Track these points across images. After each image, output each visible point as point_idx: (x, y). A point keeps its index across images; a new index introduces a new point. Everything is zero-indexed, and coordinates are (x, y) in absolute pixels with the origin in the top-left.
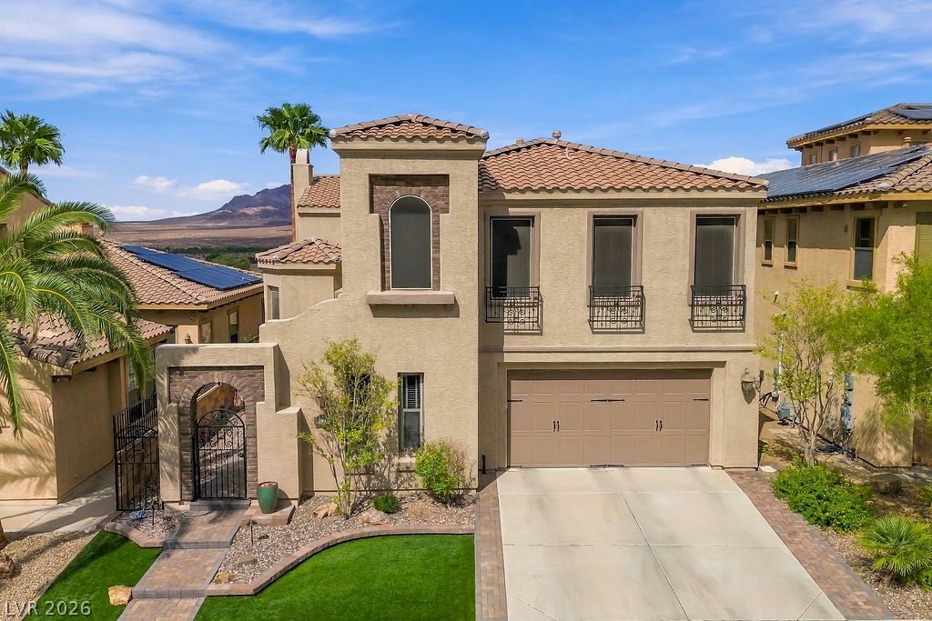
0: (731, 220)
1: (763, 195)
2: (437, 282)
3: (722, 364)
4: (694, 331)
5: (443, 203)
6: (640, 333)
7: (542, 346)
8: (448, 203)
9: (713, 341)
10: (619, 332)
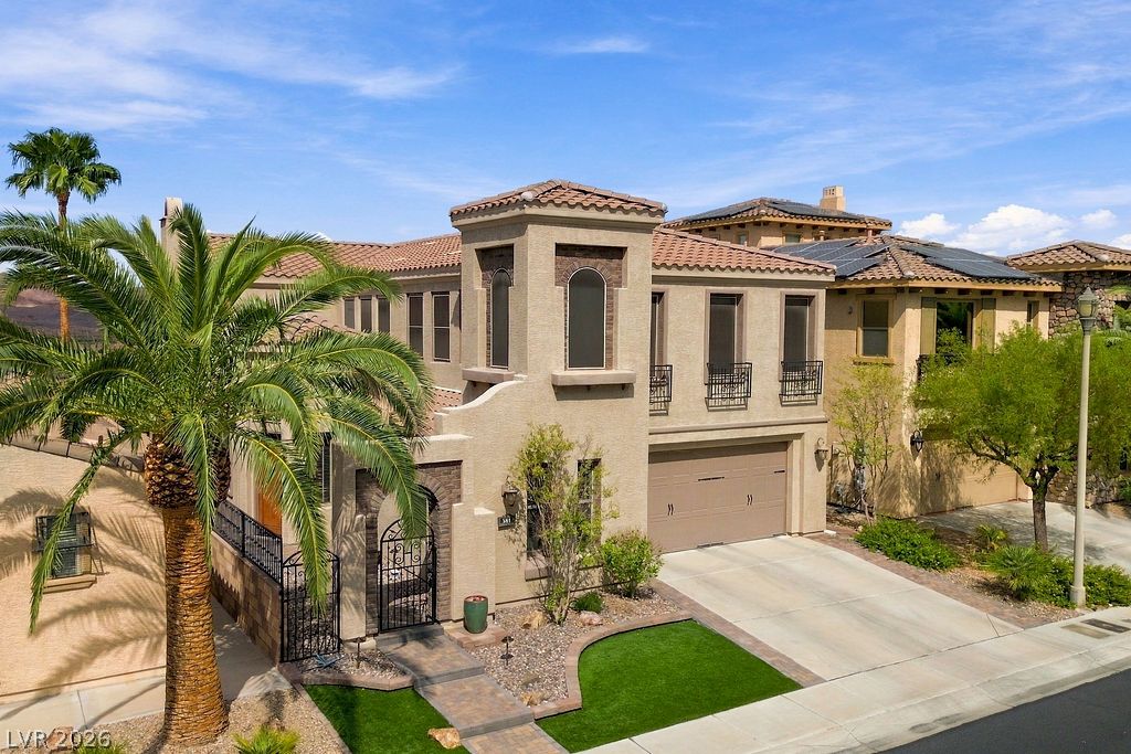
0: (807, 301)
1: (831, 278)
2: (610, 361)
3: (799, 436)
4: (783, 406)
5: (617, 277)
6: (742, 409)
7: (669, 427)
8: (620, 277)
9: (794, 414)
10: (728, 409)
